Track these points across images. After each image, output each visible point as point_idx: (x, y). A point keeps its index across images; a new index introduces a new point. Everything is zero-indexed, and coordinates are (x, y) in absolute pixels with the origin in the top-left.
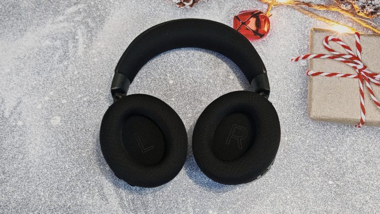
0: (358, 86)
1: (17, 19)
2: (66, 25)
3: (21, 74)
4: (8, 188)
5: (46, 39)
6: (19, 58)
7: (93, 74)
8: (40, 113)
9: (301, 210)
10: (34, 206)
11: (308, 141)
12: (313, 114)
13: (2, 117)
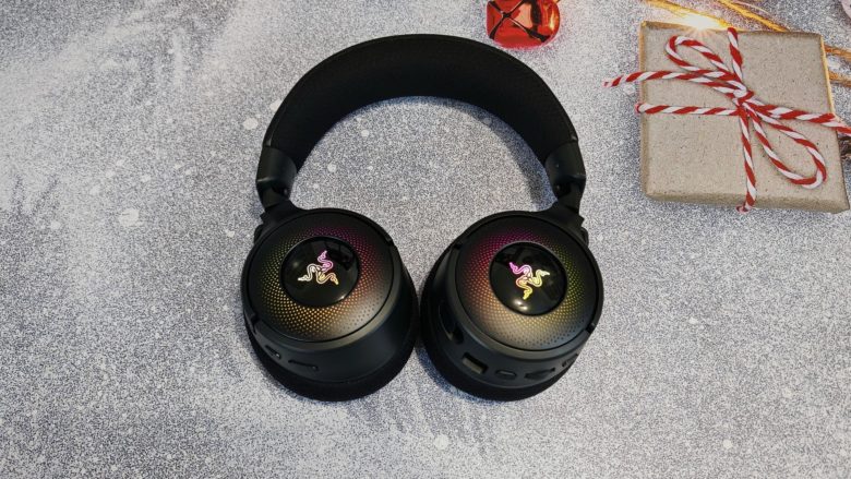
0: (739, 131)
2: (148, 28)
3: (56, 126)
4: (30, 358)
5: (108, 56)
6: (51, 95)
7: (204, 123)
8: (97, 203)
9: (635, 378)
10: (88, 392)
11: (643, 242)
12: (652, 188)
13: (19, 215)
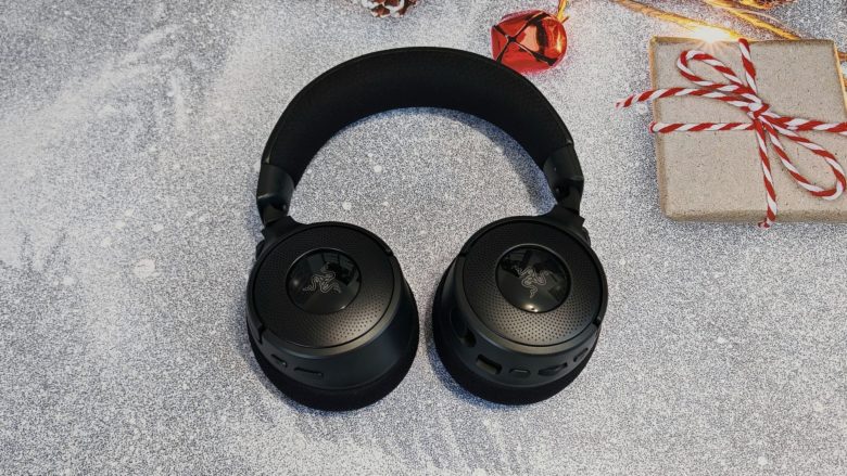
0: (756, 145)
1: (38, 67)
2: (144, 71)
3: (59, 178)
4: (58, 417)
5: (106, 102)
6: (50, 146)
7: (213, 167)
8: (110, 256)
9: (667, 400)
10: (119, 447)
11: (666, 264)
12: (671, 209)
13: (29, 272)
